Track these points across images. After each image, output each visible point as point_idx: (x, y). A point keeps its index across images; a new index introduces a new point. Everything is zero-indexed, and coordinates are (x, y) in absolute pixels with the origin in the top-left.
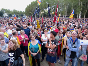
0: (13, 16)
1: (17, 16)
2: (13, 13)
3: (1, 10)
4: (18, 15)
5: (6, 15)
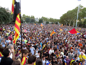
3: (42, 18)
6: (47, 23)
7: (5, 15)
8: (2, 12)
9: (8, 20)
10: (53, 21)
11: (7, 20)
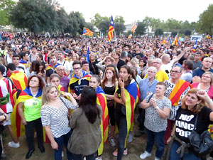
0: (165, 33)
1: (174, 34)
2: (165, 27)
4: (178, 31)
5: (150, 31)
6: (159, 32)
7: (44, 14)
8: (36, 7)
9: (51, 24)
10: (177, 28)
11: (48, 24)
